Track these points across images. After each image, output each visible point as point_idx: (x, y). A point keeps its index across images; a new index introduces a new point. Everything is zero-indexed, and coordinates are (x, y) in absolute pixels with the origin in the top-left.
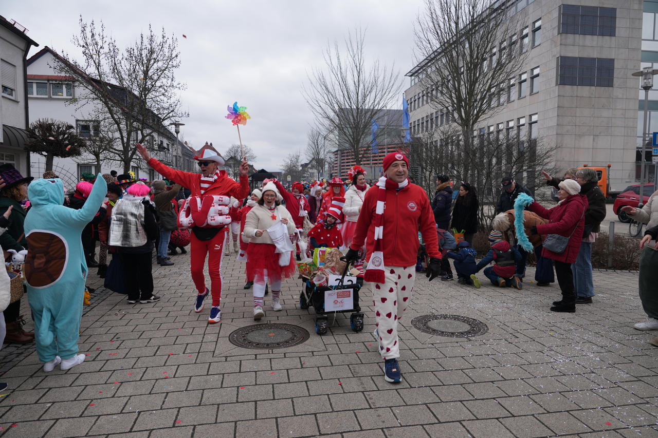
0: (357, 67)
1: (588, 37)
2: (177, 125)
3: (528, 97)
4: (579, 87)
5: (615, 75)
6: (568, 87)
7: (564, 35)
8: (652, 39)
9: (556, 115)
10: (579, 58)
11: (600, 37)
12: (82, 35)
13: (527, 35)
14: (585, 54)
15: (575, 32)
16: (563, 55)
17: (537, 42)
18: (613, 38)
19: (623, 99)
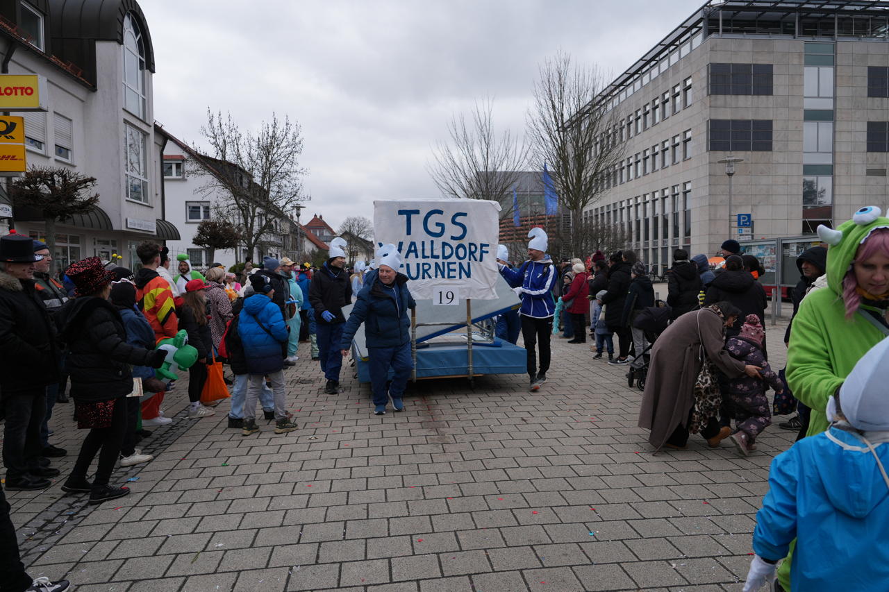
0: (485, 138)
1: (742, 98)
2: (298, 208)
3: (681, 163)
5: (774, 138)
7: (713, 96)
8: (816, 95)
9: (708, 184)
10: (733, 121)
11: (756, 97)
12: (210, 125)
14: (738, 117)
15: (726, 93)
16: (713, 118)
17: (689, 102)
18: (770, 97)
19: (783, 163)
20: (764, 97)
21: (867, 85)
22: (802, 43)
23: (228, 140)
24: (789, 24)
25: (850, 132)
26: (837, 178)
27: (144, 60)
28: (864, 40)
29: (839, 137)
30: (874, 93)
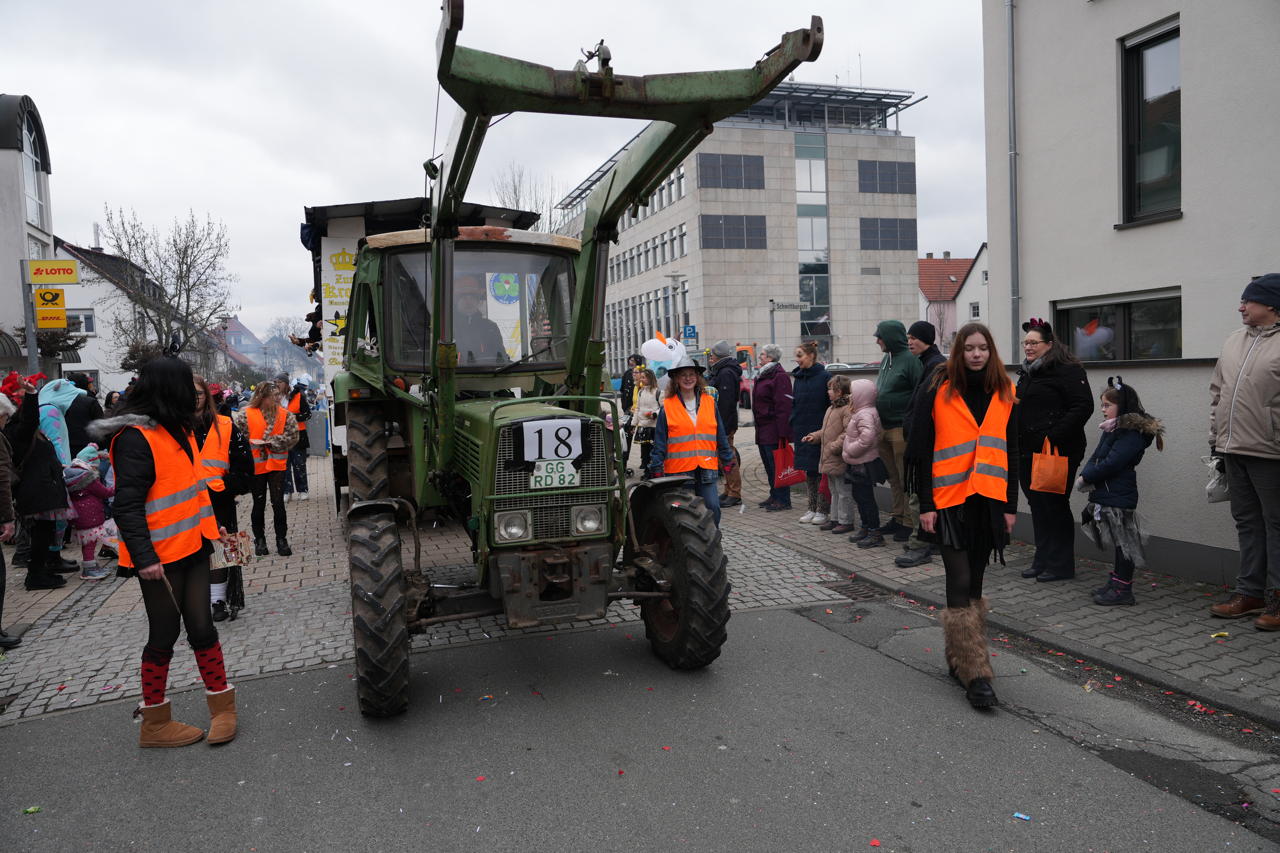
1: (732, 191)
2: (224, 319)
3: (679, 259)
4: (727, 251)
5: (767, 235)
6: (713, 251)
7: (702, 189)
8: (809, 190)
9: (702, 284)
10: (724, 216)
11: (747, 190)
13: (673, 182)
14: (730, 212)
15: (716, 186)
16: (705, 212)
17: (684, 192)
18: (762, 191)
19: (779, 262)
20: (755, 191)
21: (857, 178)
22: (792, 132)
25: (843, 228)
26: (833, 277)
27: (38, 161)
28: (853, 132)
29: (835, 234)
30: (865, 188)
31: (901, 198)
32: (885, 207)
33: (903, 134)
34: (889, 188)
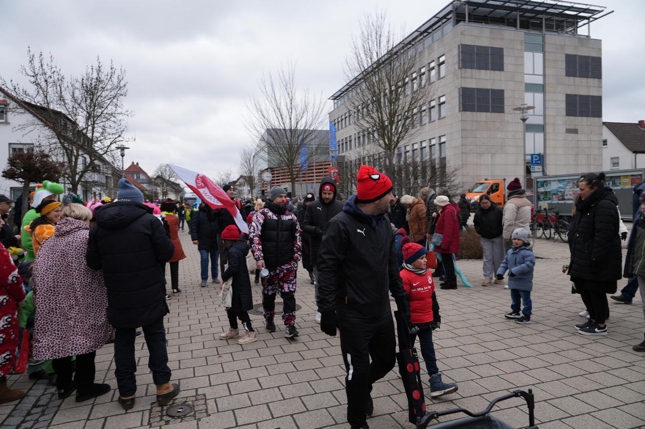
0: (289, 94)
1: (483, 71)
2: (123, 149)
3: (437, 121)
4: (478, 113)
5: (505, 103)
6: (469, 113)
7: (463, 69)
8: (532, 73)
9: (460, 136)
10: (477, 89)
11: (492, 72)
12: (30, 64)
13: (433, 68)
14: (481, 87)
15: (472, 67)
16: (464, 86)
17: (442, 75)
18: (502, 72)
19: (513, 123)
20: (497, 72)
21: (565, 67)
22: (523, 33)
23: (50, 80)
24: (510, 20)
25: (555, 101)
26: (547, 134)
28: (562, 34)
29: (548, 104)
30: (570, 72)
31: (592, 81)
32: (582, 87)
33: (592, 38)
34: (584, 74)
